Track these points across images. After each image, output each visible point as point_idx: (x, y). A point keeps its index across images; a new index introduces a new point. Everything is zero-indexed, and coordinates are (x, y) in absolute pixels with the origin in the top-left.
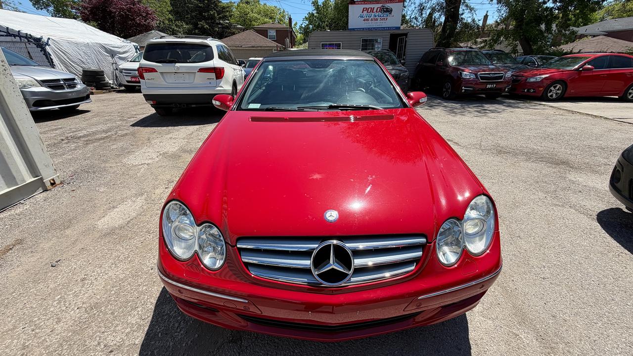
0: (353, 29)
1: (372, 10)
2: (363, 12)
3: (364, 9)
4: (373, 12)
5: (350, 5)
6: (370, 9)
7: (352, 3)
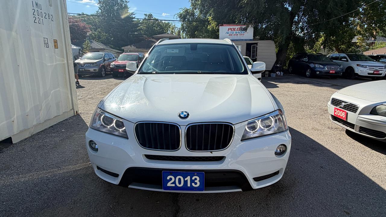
2: (228, 31)
6: (233, 29)
7: (221, 26)
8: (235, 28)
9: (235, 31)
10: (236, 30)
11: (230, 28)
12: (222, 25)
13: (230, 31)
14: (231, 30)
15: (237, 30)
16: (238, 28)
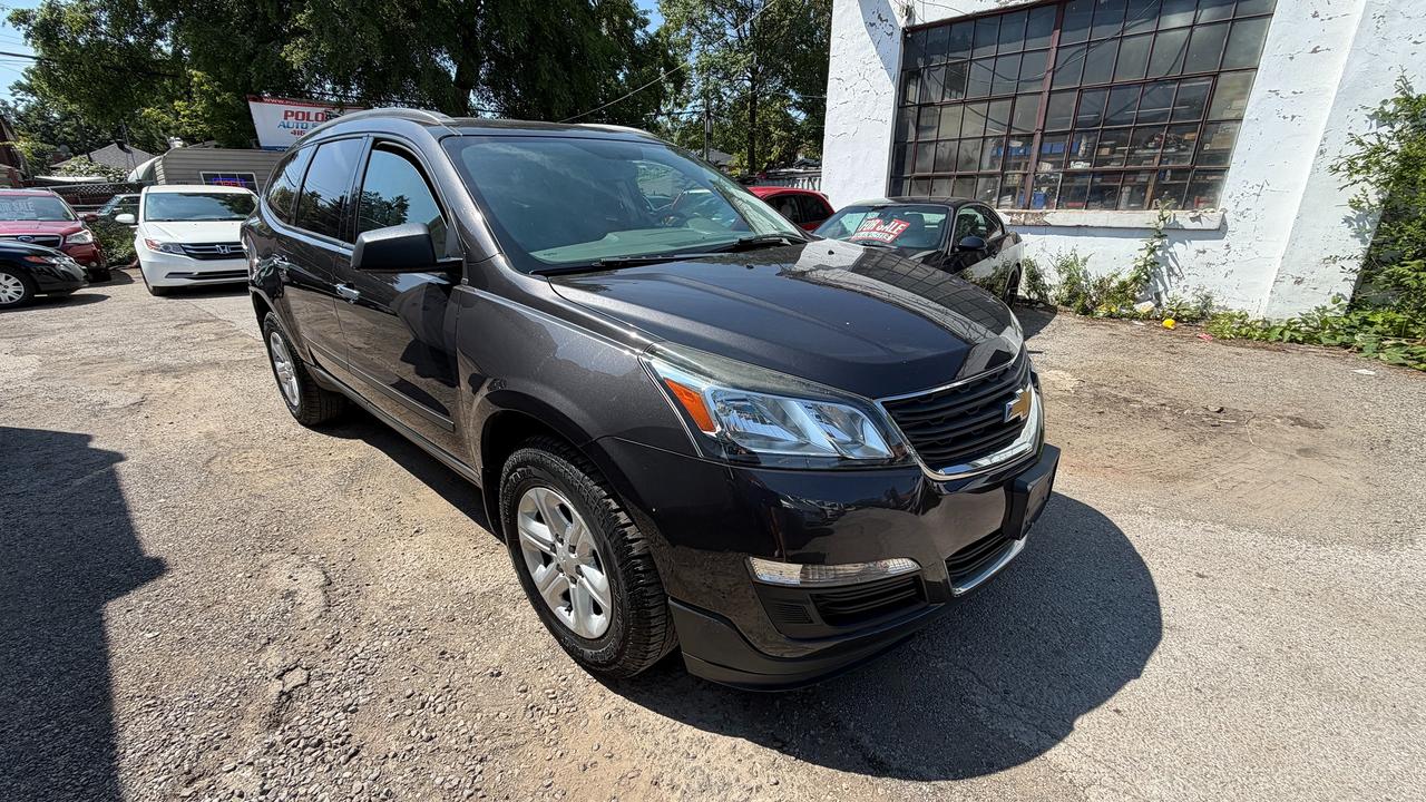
0: (274, 148)
1: (306, 116)
2: (286, 118)
3: (286, 112)
4: (308, 120)
5: (252, 104)
6: (300, 115)
7: (255, 100)
8: (309, 113)
9: (310, 124)
10: (312, 117)
11: (292, 112)
12: (259, 99)
13: (292, 120)
14: (297, 119)
15: (317, 120)
16: (317, 114)
